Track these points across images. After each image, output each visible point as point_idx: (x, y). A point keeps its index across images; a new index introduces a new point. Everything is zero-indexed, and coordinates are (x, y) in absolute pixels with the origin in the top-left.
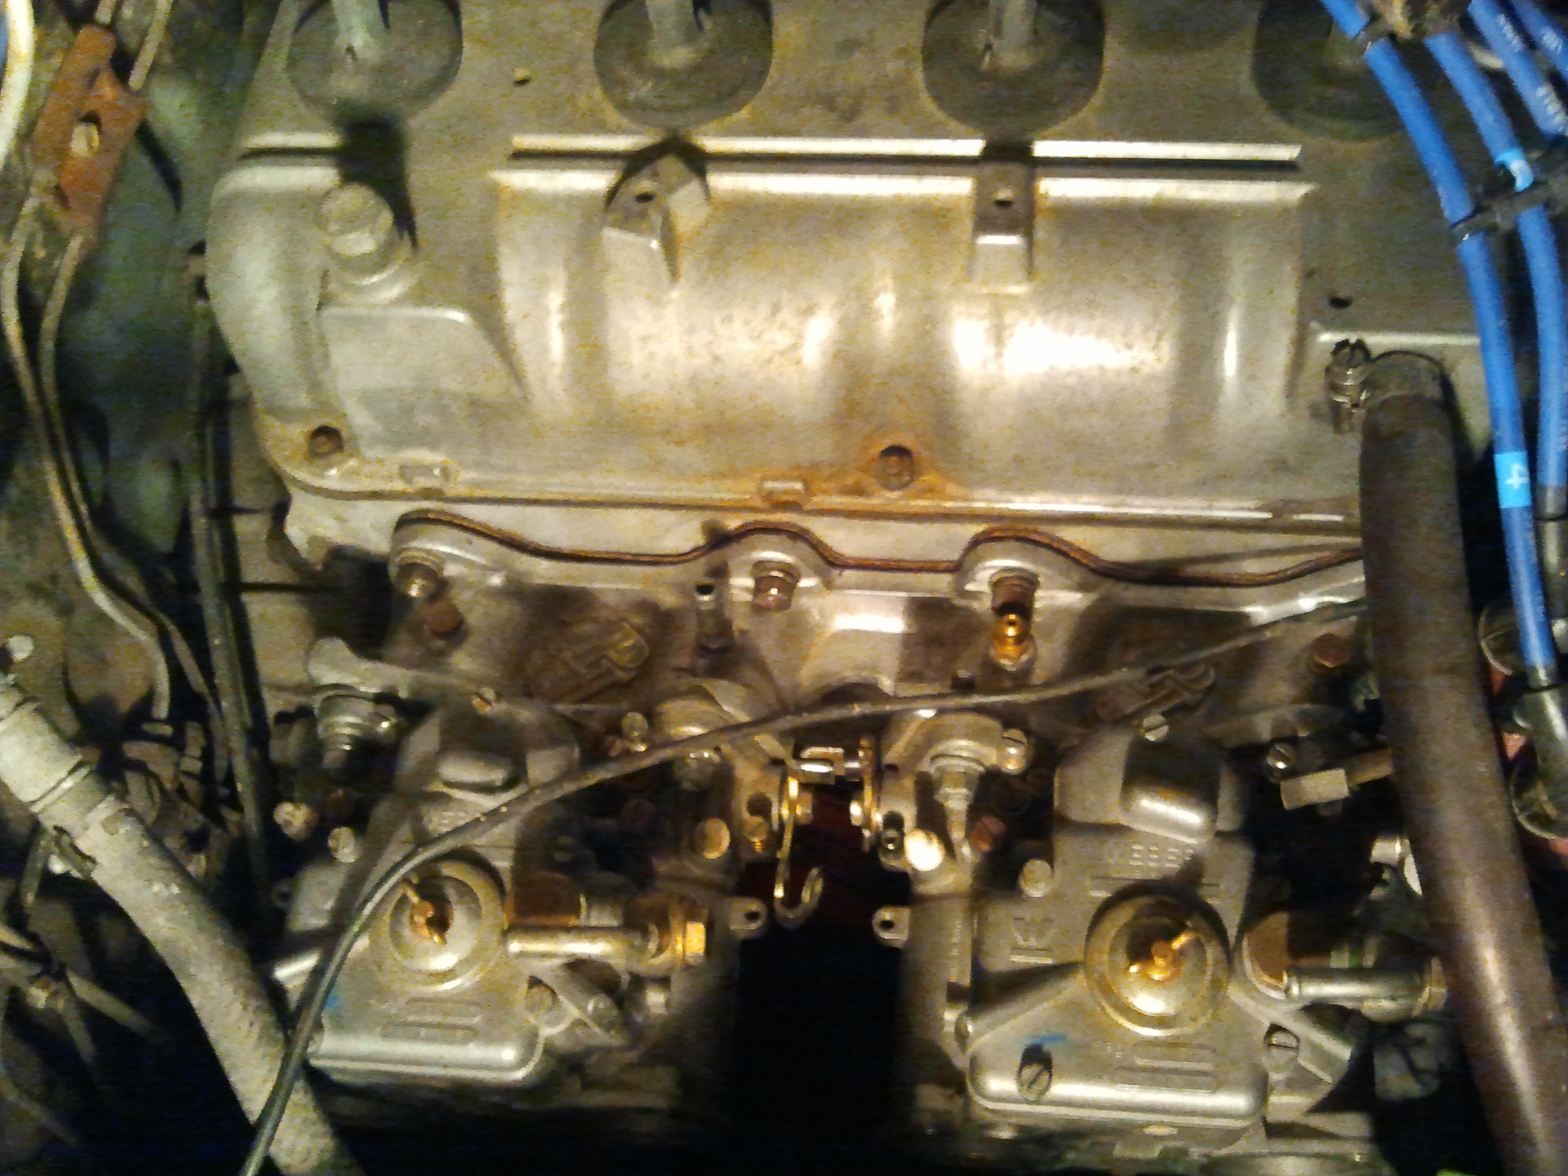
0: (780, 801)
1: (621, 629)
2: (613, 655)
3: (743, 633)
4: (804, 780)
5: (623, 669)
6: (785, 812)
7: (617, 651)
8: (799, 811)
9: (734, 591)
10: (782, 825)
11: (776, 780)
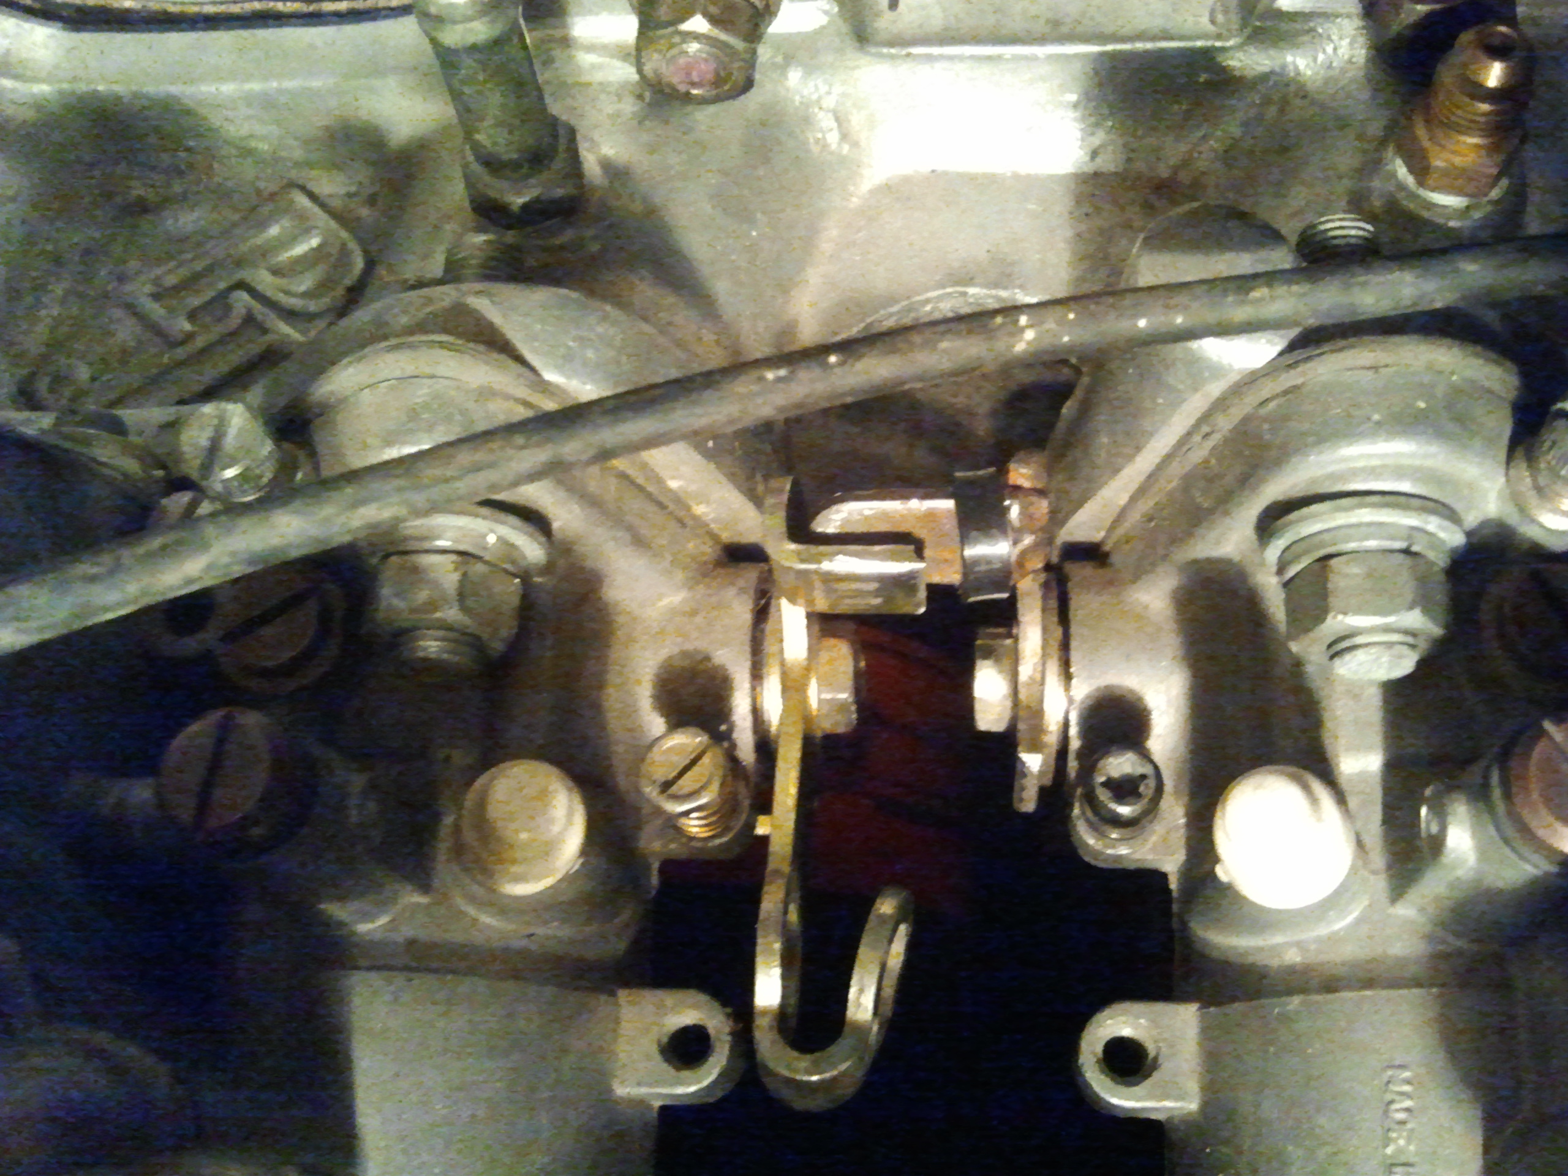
0: (757, 675)
1: (289, 209)
2: (264, 280)
3: (615, 172)
4: (822, 605)
5: (290, 315)
6: (773, 707)
7: (276, 272)
8: (815, 695)
9: (586, 59)
10: (766, 748)
11: (742, 611)
